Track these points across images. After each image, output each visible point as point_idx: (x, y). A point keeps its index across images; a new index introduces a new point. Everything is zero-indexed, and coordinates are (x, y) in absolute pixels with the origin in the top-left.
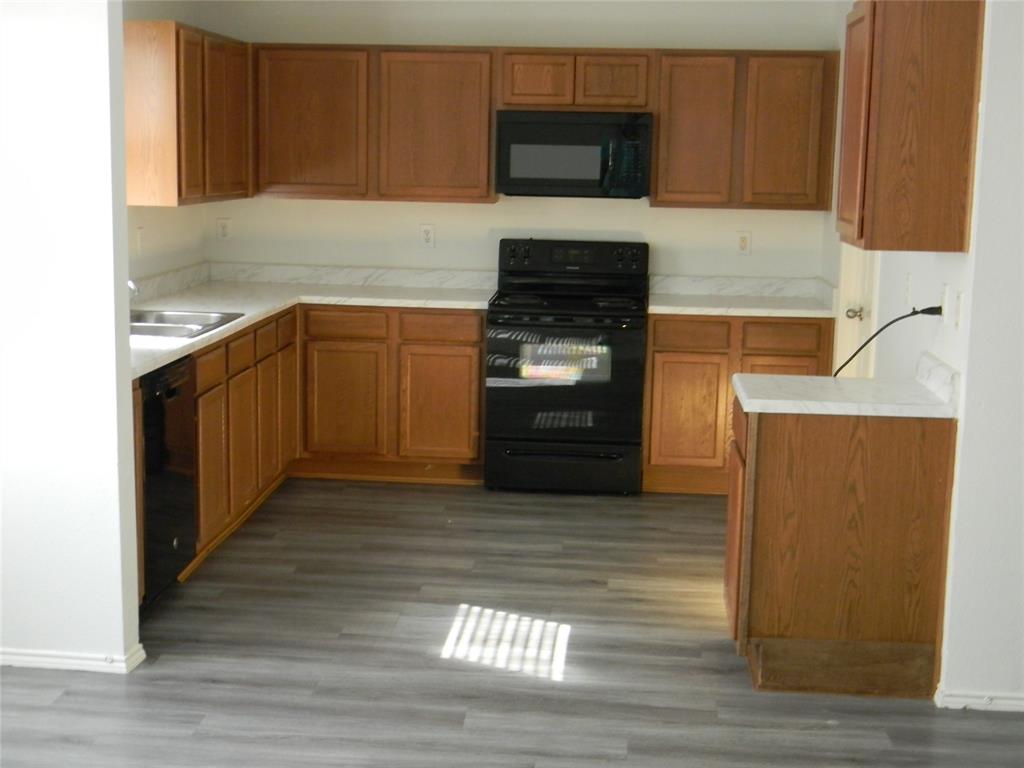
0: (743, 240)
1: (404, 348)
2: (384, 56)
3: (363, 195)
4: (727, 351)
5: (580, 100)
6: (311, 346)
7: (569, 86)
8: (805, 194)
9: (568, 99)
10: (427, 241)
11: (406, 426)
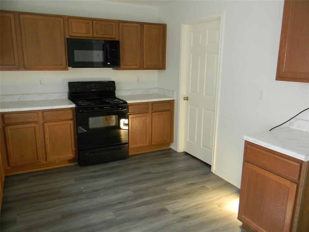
0: (138, 79)
1: (45, 124)
2: (21, 16)
3: (18, 69)
4: (148, 112)
5: (95, 35)
6: (6, 128)
7: (91, 30)
8: (159, 65)
9: (91, 35)
10: (41, 84)
11: (48, 150)
